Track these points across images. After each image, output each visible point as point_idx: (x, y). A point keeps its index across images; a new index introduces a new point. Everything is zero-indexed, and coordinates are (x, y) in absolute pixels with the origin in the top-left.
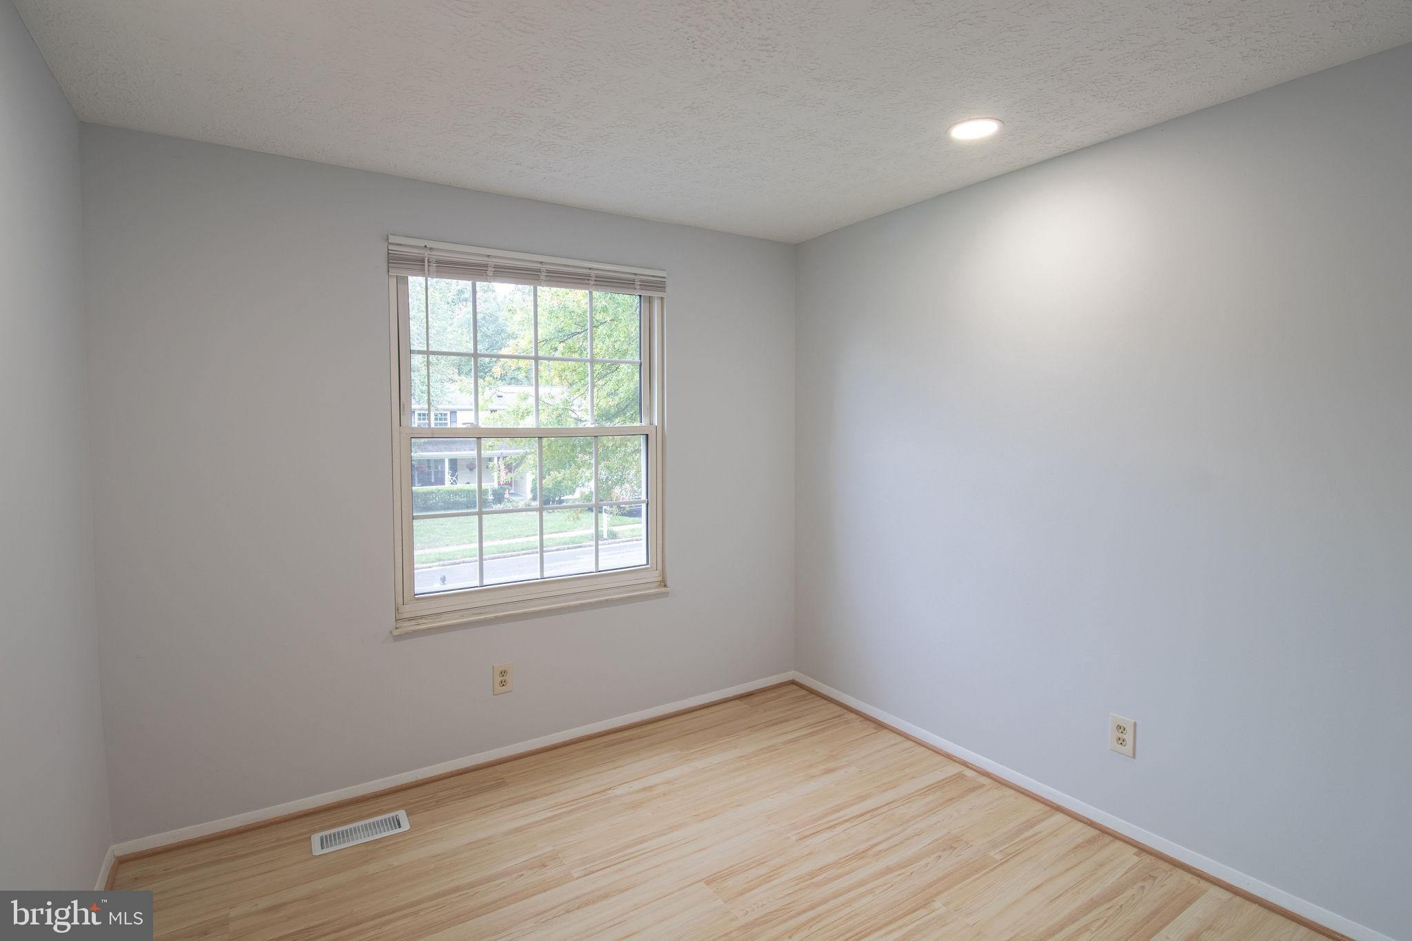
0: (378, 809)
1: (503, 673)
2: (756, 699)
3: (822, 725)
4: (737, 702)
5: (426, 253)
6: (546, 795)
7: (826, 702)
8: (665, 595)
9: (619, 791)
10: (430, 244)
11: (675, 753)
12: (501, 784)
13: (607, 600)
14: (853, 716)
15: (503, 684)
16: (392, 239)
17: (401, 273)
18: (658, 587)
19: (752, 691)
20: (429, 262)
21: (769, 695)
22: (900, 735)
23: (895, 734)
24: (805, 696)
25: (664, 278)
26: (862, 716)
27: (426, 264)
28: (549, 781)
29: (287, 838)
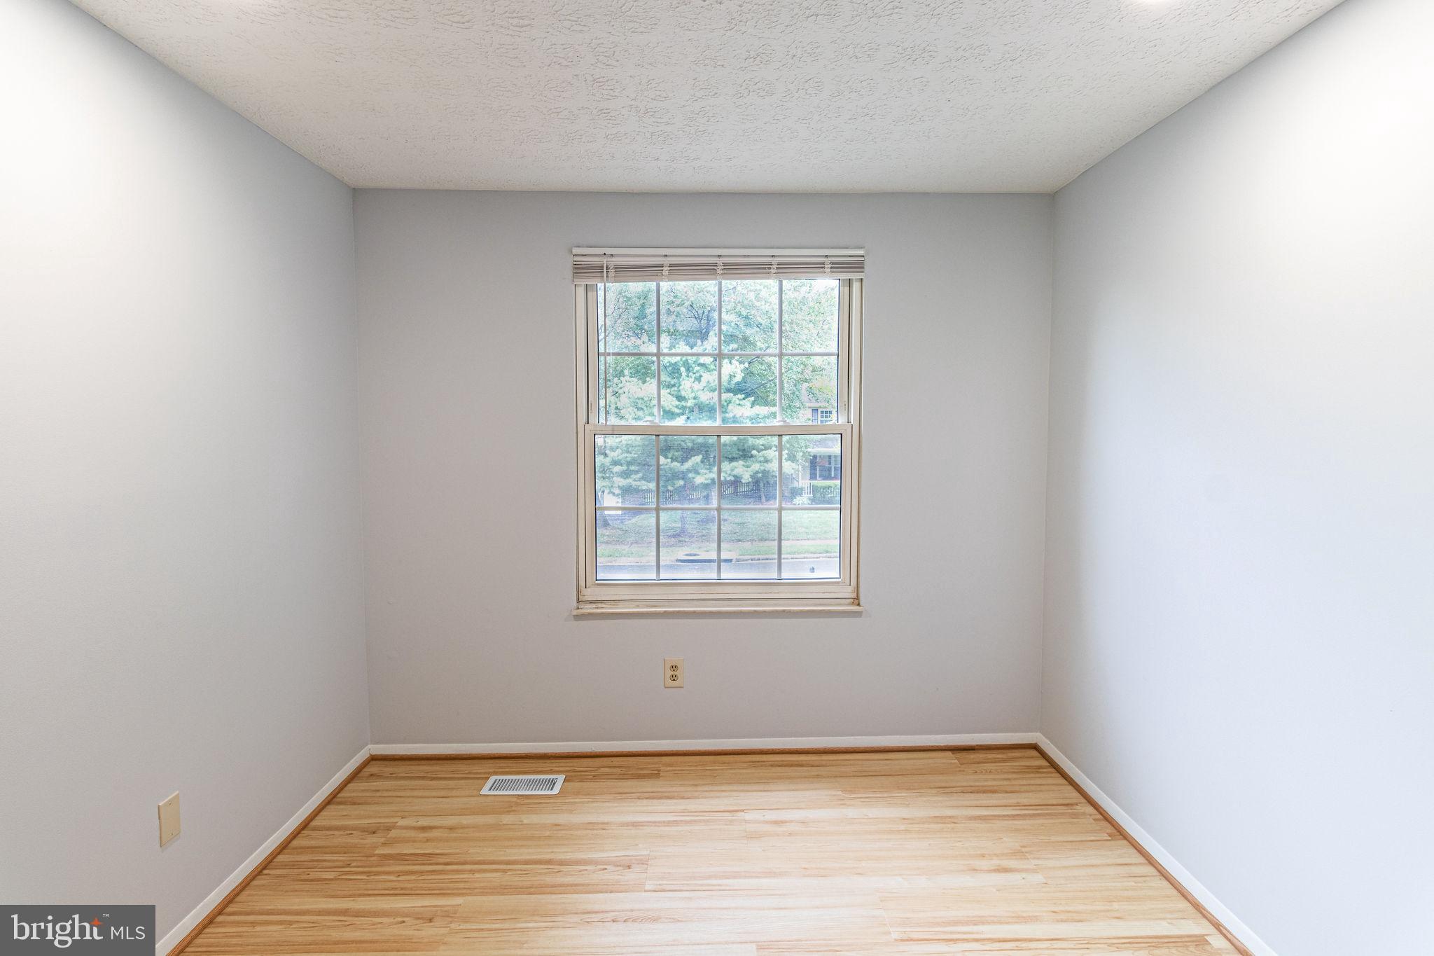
0: (549, 769)
1: (674, 668)
2: (973, 756)
3: (1042, 810)
4: (949, 754)
5: (605, 260)
6: (683, 798)
7: (1064, 782)
8: (858, 614)
9: (748, 816)
10: (609, 251)
11: (834, 793)
12: (656, 775)
13: (784, 611)
14: (1090, 810)
15: (674, 678)
16: (576, 251)
17: (590, 282)
18: (849, 604)
19: (974, 746)
20: (607, 268)
21: (991, 755)
22: (1141, 853)
23: (1135, 851)
24: (1040, 767)
25: (863, 256)
26: (1101, 814)
27: (605, 270)
28: (696, 785)
29: (477, 773)
